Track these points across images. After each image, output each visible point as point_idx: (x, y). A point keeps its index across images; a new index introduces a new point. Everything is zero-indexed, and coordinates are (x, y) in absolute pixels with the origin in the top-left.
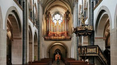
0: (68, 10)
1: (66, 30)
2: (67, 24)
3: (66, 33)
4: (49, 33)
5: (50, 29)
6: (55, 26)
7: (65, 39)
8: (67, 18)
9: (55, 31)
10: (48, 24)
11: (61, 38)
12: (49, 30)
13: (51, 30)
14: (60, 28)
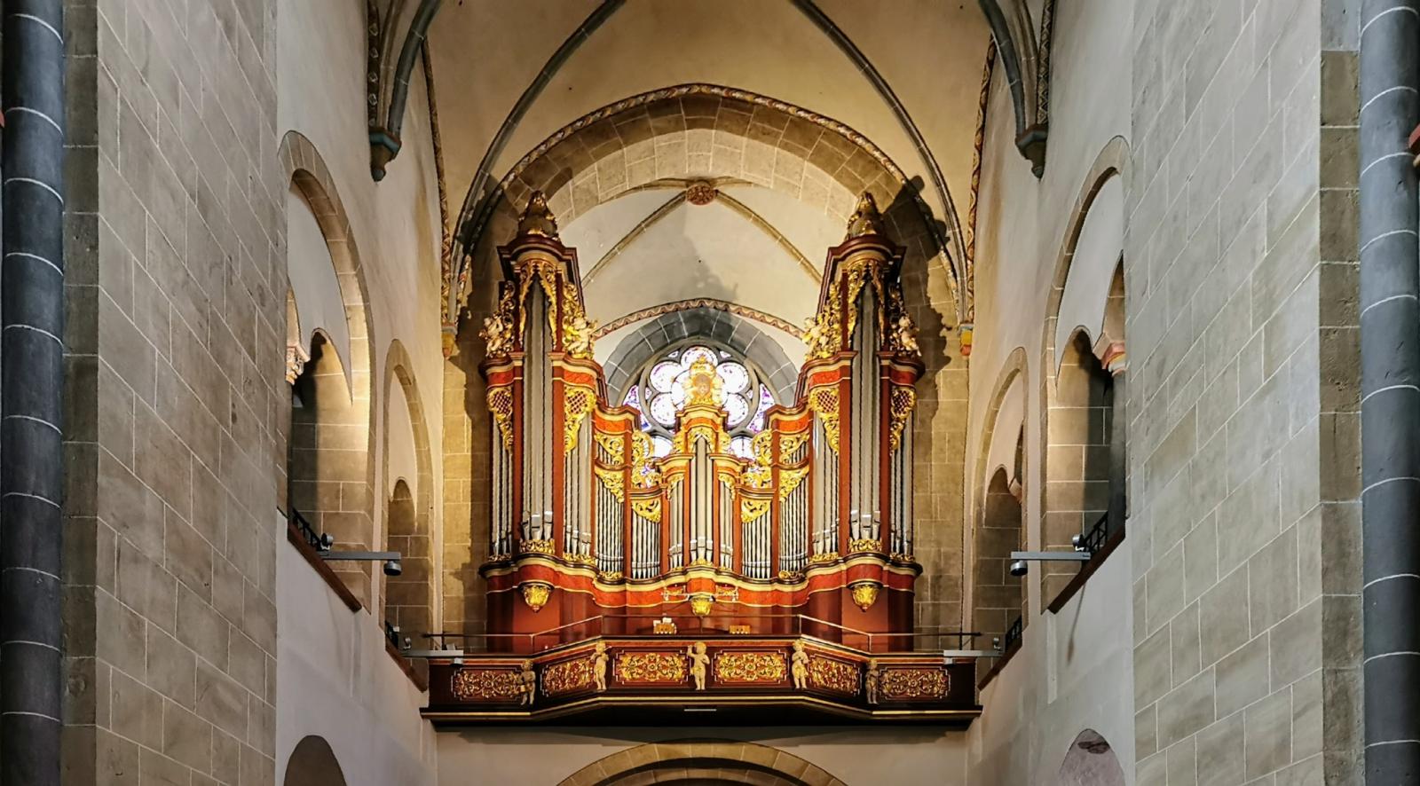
0: (914, 186)
1: (865, 537)
2: (887, 421)
3: (865, 595)
4: (537, 597)
5: (539, 511)
6: (644, 476)
7: (860, 699)
8: (893, 315)
9: (643, 559)
10: (516, 422)
11: (773, 668)
12: (519, 528)
13: (560, 547)
14: (755, 513)
